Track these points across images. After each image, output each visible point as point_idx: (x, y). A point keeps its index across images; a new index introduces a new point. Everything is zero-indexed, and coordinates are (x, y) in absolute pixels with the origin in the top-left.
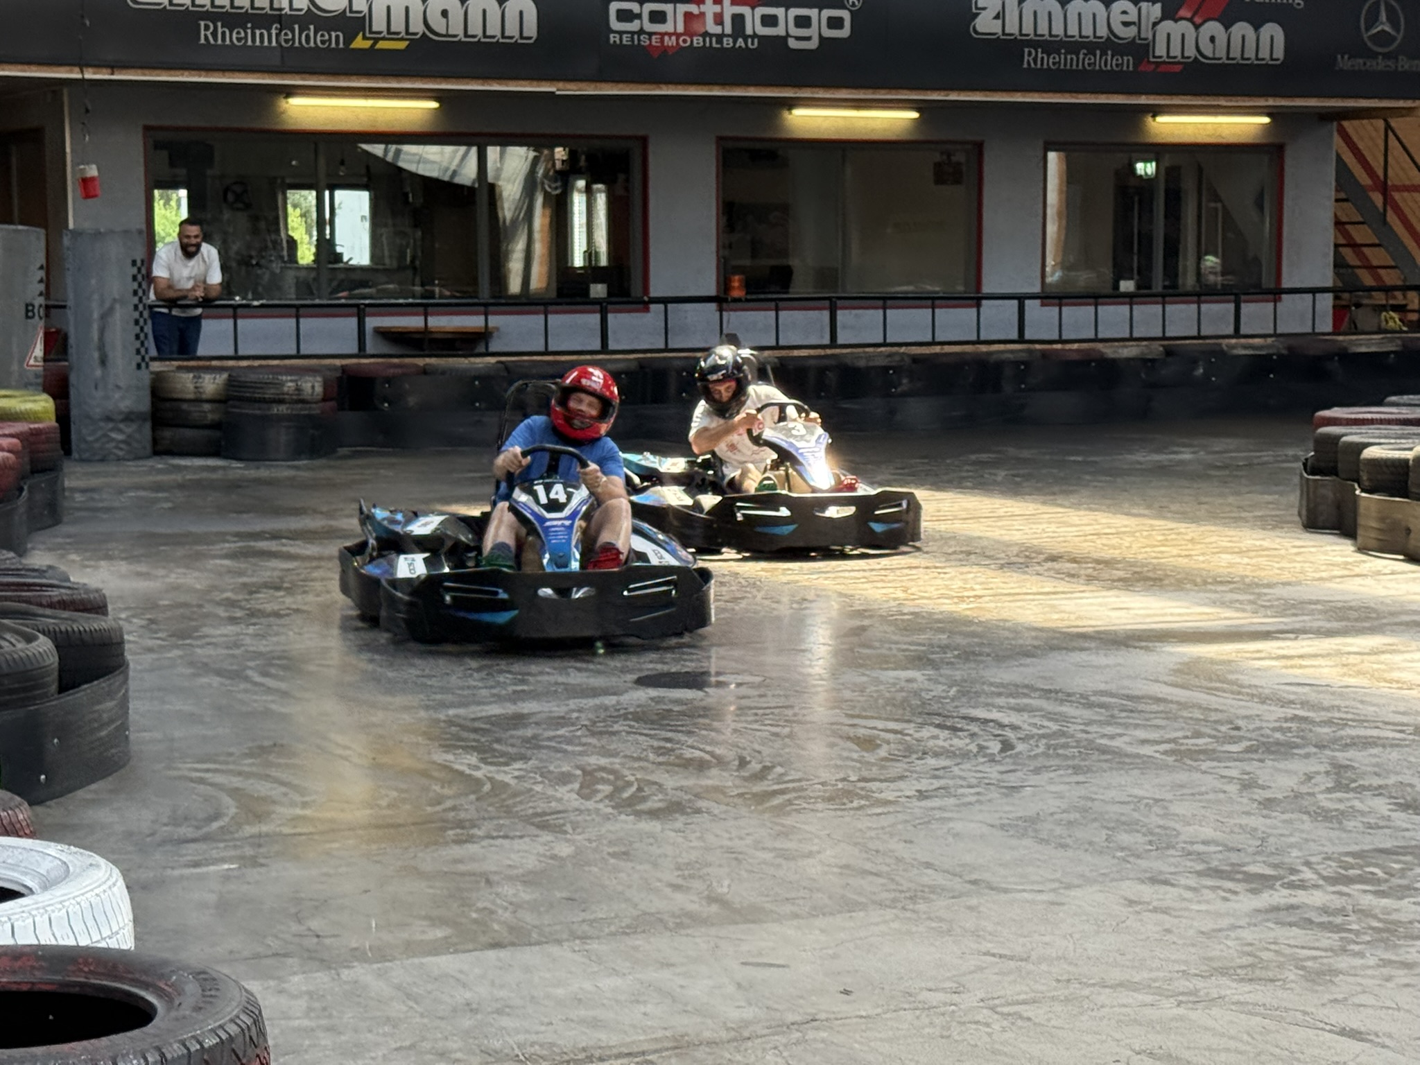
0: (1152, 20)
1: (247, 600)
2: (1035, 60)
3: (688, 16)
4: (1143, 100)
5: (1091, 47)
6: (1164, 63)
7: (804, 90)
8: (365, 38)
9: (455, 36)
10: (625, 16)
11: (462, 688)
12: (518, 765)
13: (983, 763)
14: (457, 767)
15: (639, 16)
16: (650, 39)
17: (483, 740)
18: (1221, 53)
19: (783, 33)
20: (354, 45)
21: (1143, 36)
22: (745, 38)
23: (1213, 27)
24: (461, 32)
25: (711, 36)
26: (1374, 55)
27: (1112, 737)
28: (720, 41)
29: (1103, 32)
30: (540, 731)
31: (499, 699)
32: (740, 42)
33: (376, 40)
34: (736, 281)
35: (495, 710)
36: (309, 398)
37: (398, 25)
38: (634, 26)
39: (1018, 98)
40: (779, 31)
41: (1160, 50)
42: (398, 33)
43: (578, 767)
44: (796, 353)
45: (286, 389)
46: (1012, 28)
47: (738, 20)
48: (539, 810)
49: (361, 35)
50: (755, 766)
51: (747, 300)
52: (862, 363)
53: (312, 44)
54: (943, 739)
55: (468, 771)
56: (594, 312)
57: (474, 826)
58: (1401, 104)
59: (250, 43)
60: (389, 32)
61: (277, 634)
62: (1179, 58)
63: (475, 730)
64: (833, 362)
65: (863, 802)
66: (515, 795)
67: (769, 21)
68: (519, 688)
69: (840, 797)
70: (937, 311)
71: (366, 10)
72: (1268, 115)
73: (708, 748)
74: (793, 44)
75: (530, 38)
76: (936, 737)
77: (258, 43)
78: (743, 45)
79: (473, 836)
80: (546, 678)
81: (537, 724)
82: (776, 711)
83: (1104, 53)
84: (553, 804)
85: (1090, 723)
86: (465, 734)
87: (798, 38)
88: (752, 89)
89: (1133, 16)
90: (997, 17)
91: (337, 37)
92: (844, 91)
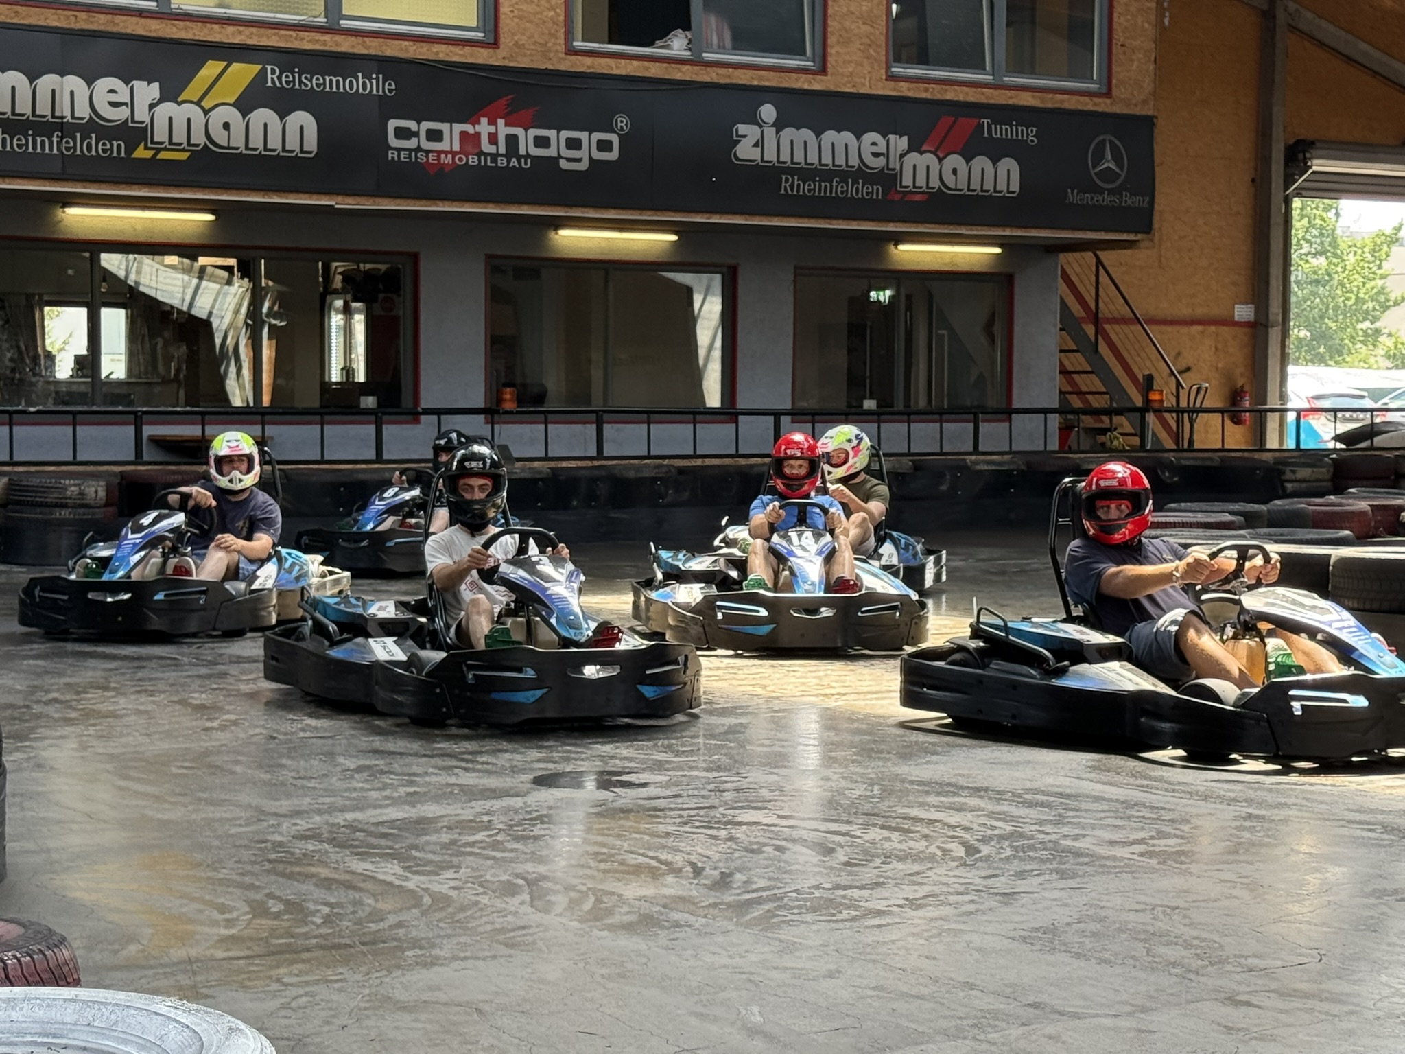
0: (899, 152)
1: (78, 701)
2: (792, 186)
3: (463, 135)
4: (891, 227)
5: (844, 175)
6: (911, 192)
7: (574, 209)
8: (146, 148)
9: (237, 148)
10: (402, 133)
11: (347, 790)
12: (450, 874)
13: (957, 867)
14: (381, 877)
15: (416, 134)
16: (427, 156)
17: (397, 846)
18: (963, 184)
19: (555, 155)
20: (135, 155)
21: (891, 166)
22: (519, 158)
23: (956, 160)
24: (242, 145)
25: (486, 155)
26: (1101, 191)
27: (1076, 838)
28: (494, 160)
29: (854, 161)
30: (456, 836)
31: (395, 802)
32: (514, 162)
33: (158, 151)
34: (508, 393)
35: (393, 813)
36: (92, 502)
37: (180, 136)
38: (412, 143)
39: (776, 222)
40: (551, 152)
41: (907, 181)
42: (180, 144)
43: (518, 876)
44: (564, 464)
45: (69, 493)
46: (770, 155)
47: (512, 141)
48: (498, 926)
49: (142, 145)
50: (712, 874)
51: (518, 413)
52: (631, 474)
53: (93, 153)
54: (895, 842)
55: (397, 882)
56: (369, 423)
57: (433, 946)
58: (1124, 237)
59: (30, 150)
60: (171, 143)
61: (122, 735)
62: (924, 189)
63: (384, 836)
64: (603, 473)
65: (854, 913)
66: (463, 909)
67: (542, 142)
68: (412, 790)
69: (826, 907)
70: (698, 426)
71: (148, 120)
72: (1000, 246)
73: (651, 853)
74: (564, 165)
75: (310, 152)
76: (889, 839)
77: (39, 150)
78: (516, 164)
79: (438, 958)
80: (434, 779)
81: (449, 828)
82: (702, 812)
83: (855, 182)
84: (510, 918)
85: (1042, 823)
86: (374, 841)
87: (569, 160)
88: (525, 207)
89: (882, 148)
90: (756, 145)
91: (119, 146)
92: (613, 211)
